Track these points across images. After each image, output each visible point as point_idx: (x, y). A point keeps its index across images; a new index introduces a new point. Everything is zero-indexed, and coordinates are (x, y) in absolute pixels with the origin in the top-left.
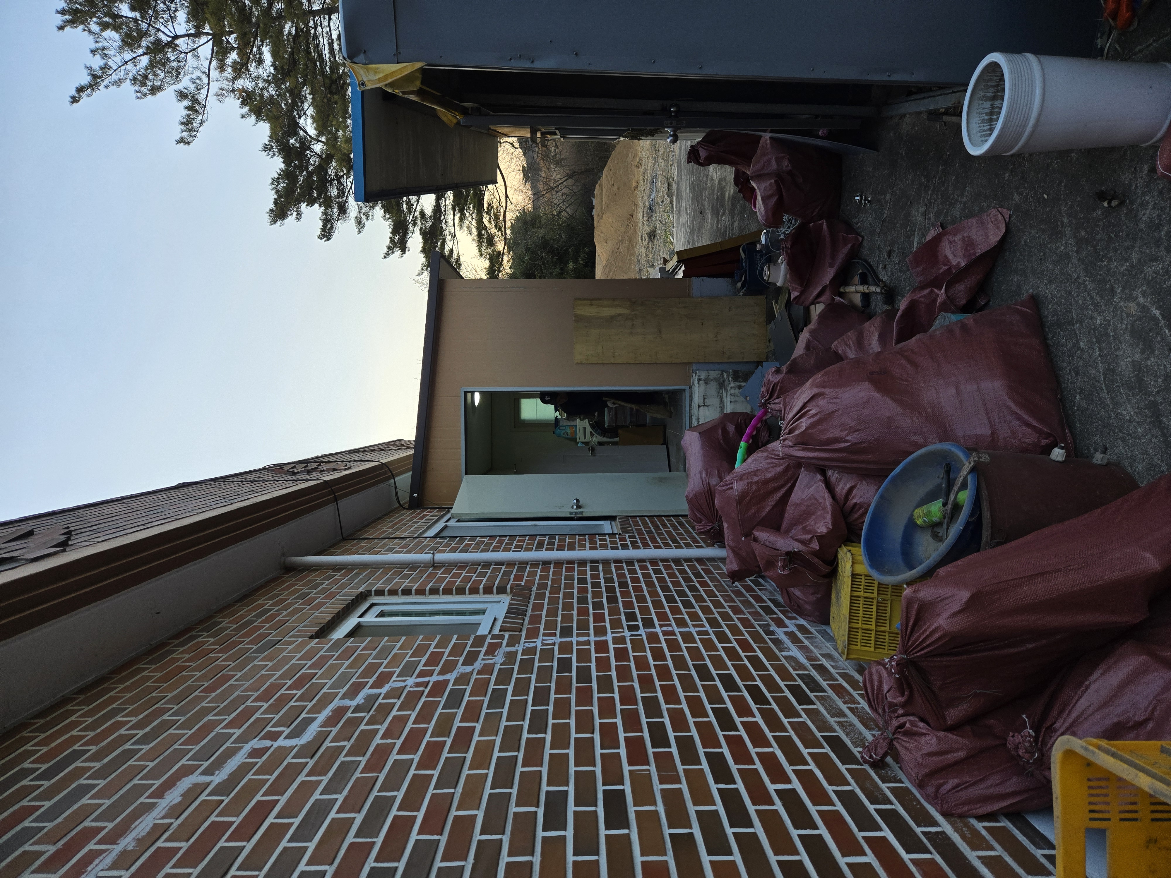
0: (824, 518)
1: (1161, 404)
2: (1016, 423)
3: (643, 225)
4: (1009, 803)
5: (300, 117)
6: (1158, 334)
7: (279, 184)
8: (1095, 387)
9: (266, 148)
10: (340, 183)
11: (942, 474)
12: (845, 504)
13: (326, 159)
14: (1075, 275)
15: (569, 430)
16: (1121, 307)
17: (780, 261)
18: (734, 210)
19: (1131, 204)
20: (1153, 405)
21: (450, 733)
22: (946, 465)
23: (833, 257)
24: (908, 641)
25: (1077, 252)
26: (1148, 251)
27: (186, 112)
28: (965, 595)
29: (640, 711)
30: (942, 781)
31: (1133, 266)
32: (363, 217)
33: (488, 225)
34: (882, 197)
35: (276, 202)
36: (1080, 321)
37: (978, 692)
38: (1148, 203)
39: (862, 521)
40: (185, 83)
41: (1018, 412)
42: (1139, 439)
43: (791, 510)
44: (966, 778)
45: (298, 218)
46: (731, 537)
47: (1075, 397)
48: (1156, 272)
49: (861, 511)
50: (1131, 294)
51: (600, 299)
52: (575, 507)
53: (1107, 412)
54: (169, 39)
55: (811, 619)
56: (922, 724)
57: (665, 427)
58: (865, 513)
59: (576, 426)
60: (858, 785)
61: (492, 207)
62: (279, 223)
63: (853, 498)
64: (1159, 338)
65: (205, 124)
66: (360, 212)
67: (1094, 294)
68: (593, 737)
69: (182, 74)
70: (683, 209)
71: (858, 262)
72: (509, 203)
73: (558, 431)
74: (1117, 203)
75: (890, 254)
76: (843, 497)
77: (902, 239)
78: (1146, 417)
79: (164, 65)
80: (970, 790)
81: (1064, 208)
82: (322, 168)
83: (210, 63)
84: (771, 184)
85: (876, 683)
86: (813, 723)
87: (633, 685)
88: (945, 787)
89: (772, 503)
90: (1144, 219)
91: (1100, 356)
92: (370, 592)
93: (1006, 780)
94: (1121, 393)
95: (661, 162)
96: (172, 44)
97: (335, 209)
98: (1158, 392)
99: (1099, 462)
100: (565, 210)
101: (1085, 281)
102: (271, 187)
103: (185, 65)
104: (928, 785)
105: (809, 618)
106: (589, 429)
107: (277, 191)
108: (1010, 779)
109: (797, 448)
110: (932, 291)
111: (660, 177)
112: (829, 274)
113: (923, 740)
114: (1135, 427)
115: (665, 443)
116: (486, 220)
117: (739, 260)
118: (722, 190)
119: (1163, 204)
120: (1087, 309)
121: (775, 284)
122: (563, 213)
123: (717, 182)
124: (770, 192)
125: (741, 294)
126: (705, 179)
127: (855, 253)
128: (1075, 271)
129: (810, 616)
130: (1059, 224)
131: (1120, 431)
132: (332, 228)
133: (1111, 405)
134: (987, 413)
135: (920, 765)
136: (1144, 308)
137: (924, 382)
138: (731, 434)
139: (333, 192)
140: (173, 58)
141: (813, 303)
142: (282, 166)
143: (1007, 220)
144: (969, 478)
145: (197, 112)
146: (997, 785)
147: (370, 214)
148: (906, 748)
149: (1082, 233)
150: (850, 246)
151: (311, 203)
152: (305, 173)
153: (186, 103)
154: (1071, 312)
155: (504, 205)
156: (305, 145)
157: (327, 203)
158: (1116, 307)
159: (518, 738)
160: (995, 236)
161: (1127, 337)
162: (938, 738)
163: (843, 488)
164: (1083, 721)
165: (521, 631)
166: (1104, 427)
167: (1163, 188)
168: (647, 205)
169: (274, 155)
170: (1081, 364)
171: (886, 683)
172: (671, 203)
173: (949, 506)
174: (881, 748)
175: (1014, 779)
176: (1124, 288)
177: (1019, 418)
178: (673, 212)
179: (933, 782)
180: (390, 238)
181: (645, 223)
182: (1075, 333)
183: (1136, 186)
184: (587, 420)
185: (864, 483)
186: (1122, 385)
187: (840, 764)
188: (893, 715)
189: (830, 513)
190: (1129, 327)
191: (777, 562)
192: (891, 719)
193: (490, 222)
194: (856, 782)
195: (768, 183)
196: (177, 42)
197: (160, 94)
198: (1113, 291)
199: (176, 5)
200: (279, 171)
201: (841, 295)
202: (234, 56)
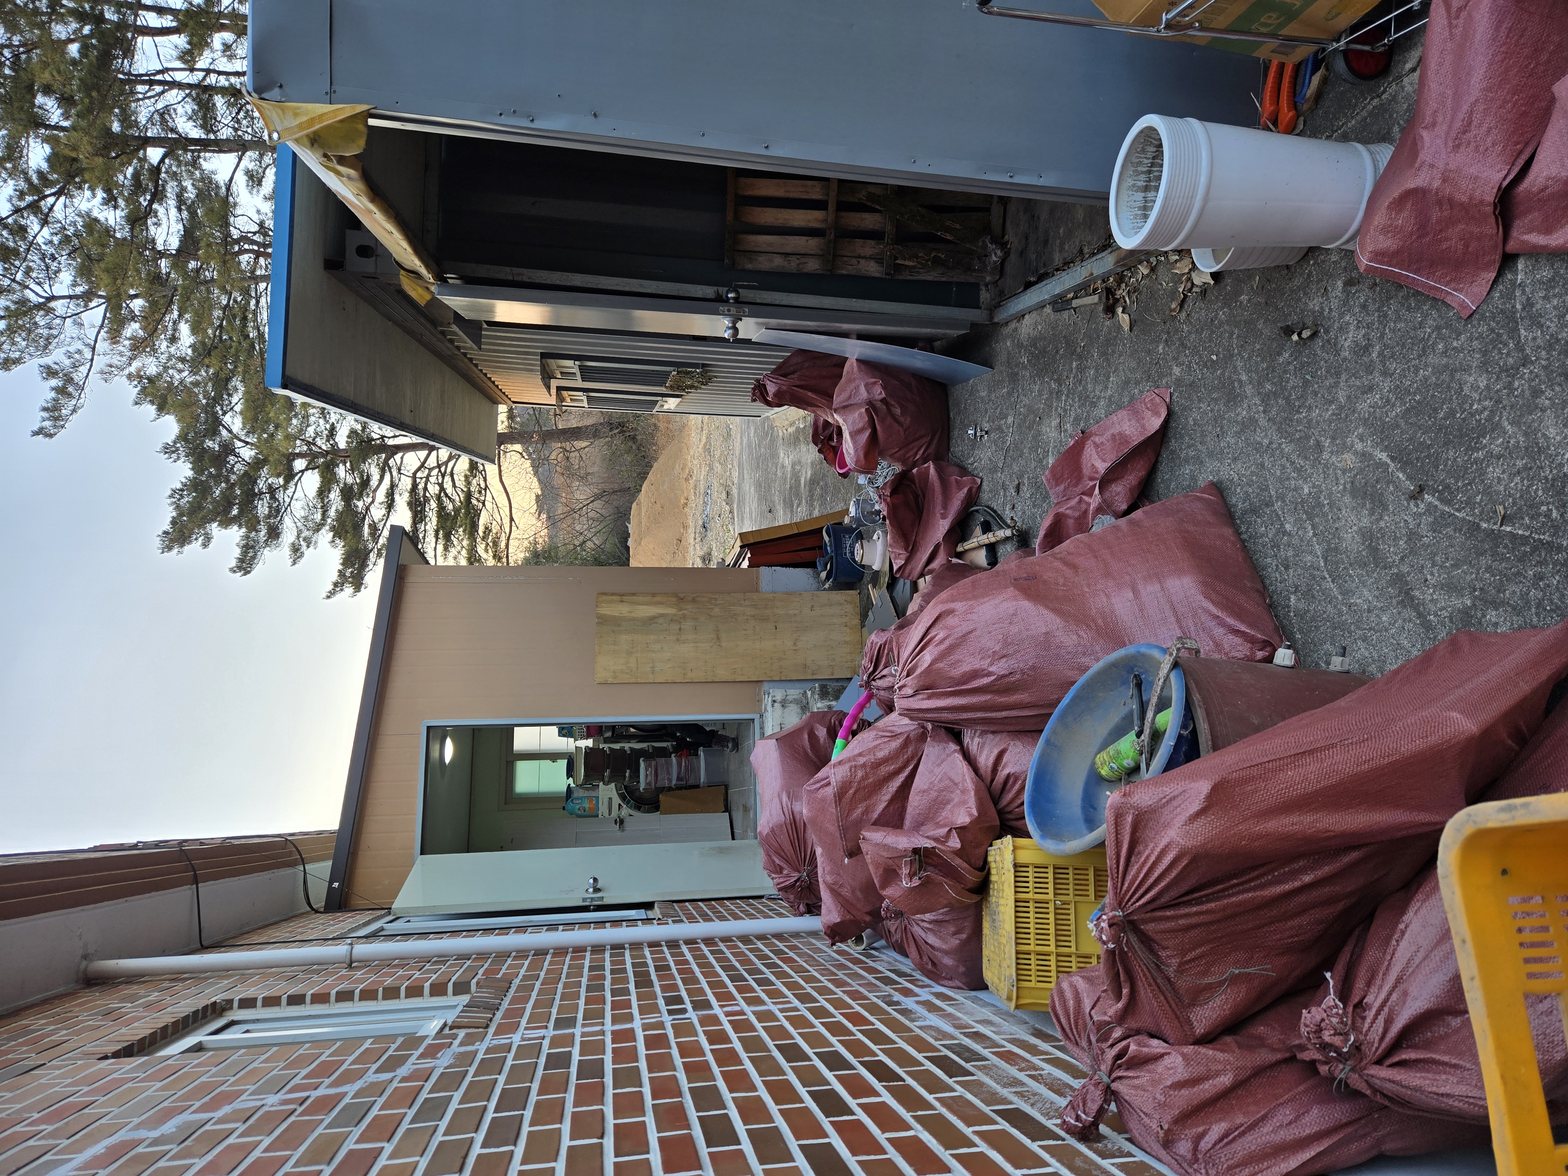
0: (964, 802)
1: (1409, 573)
2: (1219, 631)
3: (695, 549)
4: (1313, 1154)
5: (224, 413)
6: (1388, 483)
7: (182, 496)
8: (1314, 578)
9: (169, 450)
10: (273, 497)
11: (1131, 690)
12: (992, 780)
13: (257, 464)
14: (1266, 441)
15: (587, 805)
16: (1333, 464)
17: (875, 537)
18: (812, 496)
19: (1327, 331)
20: (1399, 579)
21: (332, 1159)
22: (1135, 676)
23: (945, 506)
24: (1122, 884)
25: (1264, 412)
26: (1358, 383)
27: (53, 394)
28: (1203, 787)
29: (686, 1105)
30: (1200, 1129)
31: (1341, 408)
32: (302, 543)
33: (484, 555)
34: (1003, 422)
35: (174, 522)
36: (1281, 497)
37: (1237, 971)
38: (1348, 324)
39: (1019, 802)
40: (57, 356)
41: (1220, 614)
42: (1386, 630)
43: (915, 802)
44: (1240, 1119)
45: (205, 545)
46: (828, 868)
47: (1289, 599)
48: (1374, 406)
49: (1017, 787)
50: (1344, 444)
51: (634, 594)
52: (591, 890)
53: (1335, 606)
54: (42, 300)
55: (953, 985)
56: (1155, 1042)
57: (727, 787)
58: (1022, 788)
59: (597, 798)
60: (1063, 1164)
61: (490, 531)
62: (175, 551)
63: (1004, 768)
64: (1391, 488)
65: (80, 411)
66: (298, 537)
67: (1294, 457)
68: (601, 1144)
69: (54, 344)
70: (747, 515)
71: (977, 511)
72: (514, 528)
73: (570, 805)
74: (1309, 334)
75: (1018, 489)
76: (989, 769)
77: (1033, 466)
78: (1391, 598)
79: (30, 331)
80: (1249, 1137)
81: (1239, 364)
82: (249, 478)
83: (99, 332)
84: (860, 415)
85: (1071, 1003)
86: (976, 1096)
87: (675, 1076)
88: (1207, 1138)
89: (888, 797)
90: (1346, 344)
91: (1315, 535)
92: (230, 1002)
93: (1303, 1114)
94: (1351, 576)
95: (718, 467)
96: (44, 307)
97: (263, 533)
98: (1402, 559)
99: (1339, 668)
100: (590, 539)
101: (1280, 444)
102: (169, 501)
103: (61, 333)
104: (1182, 1139)
105: (950, 983)
106: (617, 800)
107: (178, 507)
108: (1307, 1112)
109: (921, 697)
110: (1081, 501)
111: (716, 485)
112: (941, 527)
113: (1159, 1067)
114: (1377, 616)
115: (727, 809)
116: (480, 549)
117: (821, 547)
118: (796, 476)
119: (1369, 319)
120: (1288, 479)
121: (870, 567)
122: (589, 544)
123: (789, 469)
124: (861, 425)
125: (827, 586)
126: (774, 469)
127: (972, 499)
128: (1266, 435)
129: (951, 979)
130: (1236, 384)
131: (1359, 628)
132: (254, 558)
133: (1340, 597)
134: (1178, 621)
135: (1162, 1106)
136: (1364, 456)
137: (1089, 586)
138: (822, 740)
139: (262, 508)
140: (42, 323)
141: (922, 575)
142: (190, 474)
143: (1168, 400)
144: (1172, 676)
145: (70, 395)
146: (1290, 1123)
147: (314, 539)
148: (1136, 1087)
149: (1268, 386)
150: (965, 490)
151: (226, 523)
152: (223, 485)
153: (54, 382)
154: (1267, 489)
155: (507, 531)
156: (228, 449)
157: (252, 525)
158: (1326, 466)
159: (463, 1154)
160: (1155, 423)
161: (1347, 499)
162: (1184, 1056)
163: (987, 759)
164: (1413, 971)
165: (487, 1026)
166: (1335, 629)
167: (1366, 301)
168: (700, 523)
169: (178, 458)
170: (1290, 553)
171: (1088, 996)
172: (731, 512)
173: (1145, 737)
174: (1093, 1100)
175: (1315, 1111)
176: (1333, 438)
177: (1222, 623)
178: (733, 523)
179: (1187, 1131)
180: (340, 571)
181: (697, 546)
182: (1277, 515)
183: (1330, 309)
184: (613, 785)
185: (1018, 743)
186: (1351, 565)
187: (1029, 1141)
188: (1104, 1045)
189: (973, 793)
190: (1348, 486)
191: (901, 869)
192: (1103, 1052)
193: (486, 551)
194: (1059, 1161)
195: (856, 415)
196: (52, 304)
197: (17, 370)
198: (1319, 446)
199: (59, 263)
200: (184, 480)
201: (959, 555)
202: (133, 329)
